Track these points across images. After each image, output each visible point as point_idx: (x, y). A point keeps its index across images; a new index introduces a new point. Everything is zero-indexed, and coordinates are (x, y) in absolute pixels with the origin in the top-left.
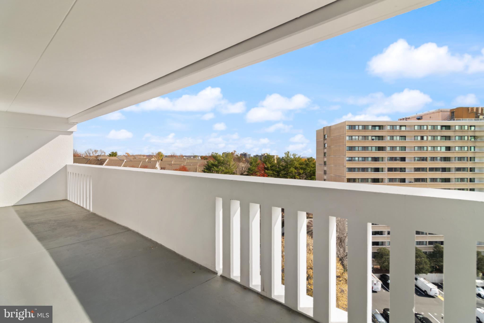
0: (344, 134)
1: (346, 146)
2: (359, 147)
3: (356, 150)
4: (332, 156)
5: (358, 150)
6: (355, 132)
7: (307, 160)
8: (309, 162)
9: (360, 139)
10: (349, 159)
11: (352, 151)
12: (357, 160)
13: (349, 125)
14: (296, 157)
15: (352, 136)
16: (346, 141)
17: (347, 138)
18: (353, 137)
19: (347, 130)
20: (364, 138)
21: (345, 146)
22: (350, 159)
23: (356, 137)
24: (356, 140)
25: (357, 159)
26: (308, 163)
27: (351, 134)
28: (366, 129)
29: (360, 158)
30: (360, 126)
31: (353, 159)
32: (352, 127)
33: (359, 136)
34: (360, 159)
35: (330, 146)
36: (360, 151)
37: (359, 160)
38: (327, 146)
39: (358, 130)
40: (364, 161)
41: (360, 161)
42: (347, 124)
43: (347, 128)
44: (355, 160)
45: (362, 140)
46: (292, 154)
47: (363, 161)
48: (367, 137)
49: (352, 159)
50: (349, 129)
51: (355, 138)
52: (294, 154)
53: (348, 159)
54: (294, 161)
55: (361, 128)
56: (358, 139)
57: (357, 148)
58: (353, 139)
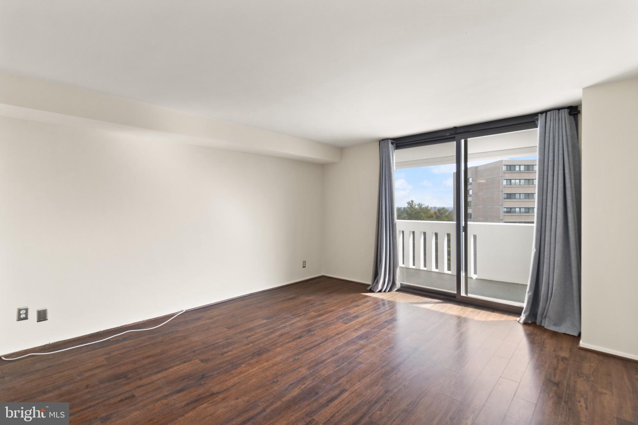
0: (500, 177)
1: (503, 192)
2: (520, 194)
3: (516, 197)
4: (480, 206)
5: (519, 198)
6: (515, 175)
7: (437, 211)
8: (440, 214)
9: (521, 184)
10: (507, 209)
11: (512, 199)
12: (519, 212)
13: (507, 165)
14: (422, 208)
15: (510, 180)
16: (503, 186)
17: (505, 182)
18: (513, 181)
19: (504, 171)
20: (528, 182)
21: (501, 193)
22: (509, 210)
23: (516, 180)
24: (516, 184)
25: (517, 210)
26: (438, 216)
27: (508, 176)
28: (529, 171)
29: (521, 209)
30: (521, 166)
31: (513, 210)
32: (511, 168)
33: (520, 180)
34: (523, 210)
35: (477, 193)
36: (522, 199)
37: (520, 212)
38: (472, 193)
39: (520, 172)
40: (528, 212)
41: (523, 213)
42: (503, 164)
43: (504, 168)
44: (515, 211)
45: (525, 185)
46: (416, 204)
47: (525, 212)
48: (531, 181)
49: (510, 210)
50: (507, 170)
51: (515, 183)
52: (419, 204)
53: (505, 210)
54: (420, 212)
55: (522, 168)
56: (519, 184)
57: (517, 196)
58: (512, 184)
